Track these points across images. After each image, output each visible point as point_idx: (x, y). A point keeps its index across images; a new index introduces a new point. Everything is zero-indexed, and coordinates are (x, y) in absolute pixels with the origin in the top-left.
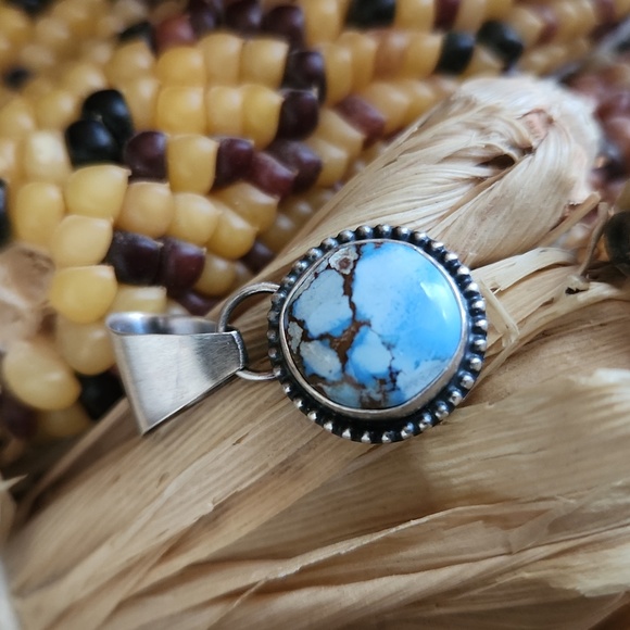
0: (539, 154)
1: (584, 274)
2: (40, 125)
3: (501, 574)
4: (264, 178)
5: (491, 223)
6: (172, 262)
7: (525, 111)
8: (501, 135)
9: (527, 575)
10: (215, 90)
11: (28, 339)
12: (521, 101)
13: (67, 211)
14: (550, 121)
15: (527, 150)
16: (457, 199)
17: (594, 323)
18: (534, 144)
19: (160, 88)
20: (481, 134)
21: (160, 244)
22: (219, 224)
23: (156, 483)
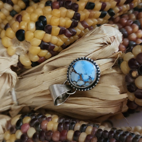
0: (111, 45)
1: (112, 67)
2: (31, 21)
3: (90, 108)
4: (67, 34)
5: (101, 54)
6: (50, 47)
7: (111, 36)
8: (106, 40)
9: (94, 109)
10: (61, 18)
11: (24, 54)
12: (111, 34)
13: (34, 37)
14: (115, 38)
15: (110, 44)
16: (97, 49)
17: (112, 75)
18: (111, 43)
19: (52, 17)
20: (103, 39)
21: (48, 44)
22: (58, 41)
23: (42, 82)
